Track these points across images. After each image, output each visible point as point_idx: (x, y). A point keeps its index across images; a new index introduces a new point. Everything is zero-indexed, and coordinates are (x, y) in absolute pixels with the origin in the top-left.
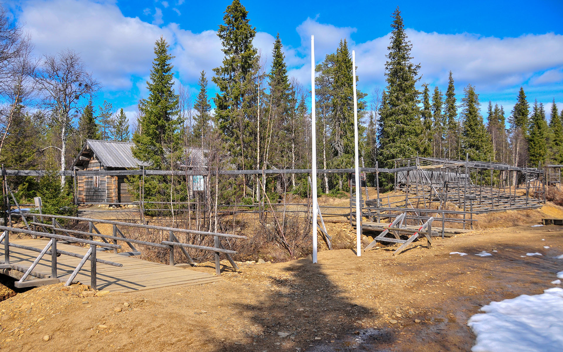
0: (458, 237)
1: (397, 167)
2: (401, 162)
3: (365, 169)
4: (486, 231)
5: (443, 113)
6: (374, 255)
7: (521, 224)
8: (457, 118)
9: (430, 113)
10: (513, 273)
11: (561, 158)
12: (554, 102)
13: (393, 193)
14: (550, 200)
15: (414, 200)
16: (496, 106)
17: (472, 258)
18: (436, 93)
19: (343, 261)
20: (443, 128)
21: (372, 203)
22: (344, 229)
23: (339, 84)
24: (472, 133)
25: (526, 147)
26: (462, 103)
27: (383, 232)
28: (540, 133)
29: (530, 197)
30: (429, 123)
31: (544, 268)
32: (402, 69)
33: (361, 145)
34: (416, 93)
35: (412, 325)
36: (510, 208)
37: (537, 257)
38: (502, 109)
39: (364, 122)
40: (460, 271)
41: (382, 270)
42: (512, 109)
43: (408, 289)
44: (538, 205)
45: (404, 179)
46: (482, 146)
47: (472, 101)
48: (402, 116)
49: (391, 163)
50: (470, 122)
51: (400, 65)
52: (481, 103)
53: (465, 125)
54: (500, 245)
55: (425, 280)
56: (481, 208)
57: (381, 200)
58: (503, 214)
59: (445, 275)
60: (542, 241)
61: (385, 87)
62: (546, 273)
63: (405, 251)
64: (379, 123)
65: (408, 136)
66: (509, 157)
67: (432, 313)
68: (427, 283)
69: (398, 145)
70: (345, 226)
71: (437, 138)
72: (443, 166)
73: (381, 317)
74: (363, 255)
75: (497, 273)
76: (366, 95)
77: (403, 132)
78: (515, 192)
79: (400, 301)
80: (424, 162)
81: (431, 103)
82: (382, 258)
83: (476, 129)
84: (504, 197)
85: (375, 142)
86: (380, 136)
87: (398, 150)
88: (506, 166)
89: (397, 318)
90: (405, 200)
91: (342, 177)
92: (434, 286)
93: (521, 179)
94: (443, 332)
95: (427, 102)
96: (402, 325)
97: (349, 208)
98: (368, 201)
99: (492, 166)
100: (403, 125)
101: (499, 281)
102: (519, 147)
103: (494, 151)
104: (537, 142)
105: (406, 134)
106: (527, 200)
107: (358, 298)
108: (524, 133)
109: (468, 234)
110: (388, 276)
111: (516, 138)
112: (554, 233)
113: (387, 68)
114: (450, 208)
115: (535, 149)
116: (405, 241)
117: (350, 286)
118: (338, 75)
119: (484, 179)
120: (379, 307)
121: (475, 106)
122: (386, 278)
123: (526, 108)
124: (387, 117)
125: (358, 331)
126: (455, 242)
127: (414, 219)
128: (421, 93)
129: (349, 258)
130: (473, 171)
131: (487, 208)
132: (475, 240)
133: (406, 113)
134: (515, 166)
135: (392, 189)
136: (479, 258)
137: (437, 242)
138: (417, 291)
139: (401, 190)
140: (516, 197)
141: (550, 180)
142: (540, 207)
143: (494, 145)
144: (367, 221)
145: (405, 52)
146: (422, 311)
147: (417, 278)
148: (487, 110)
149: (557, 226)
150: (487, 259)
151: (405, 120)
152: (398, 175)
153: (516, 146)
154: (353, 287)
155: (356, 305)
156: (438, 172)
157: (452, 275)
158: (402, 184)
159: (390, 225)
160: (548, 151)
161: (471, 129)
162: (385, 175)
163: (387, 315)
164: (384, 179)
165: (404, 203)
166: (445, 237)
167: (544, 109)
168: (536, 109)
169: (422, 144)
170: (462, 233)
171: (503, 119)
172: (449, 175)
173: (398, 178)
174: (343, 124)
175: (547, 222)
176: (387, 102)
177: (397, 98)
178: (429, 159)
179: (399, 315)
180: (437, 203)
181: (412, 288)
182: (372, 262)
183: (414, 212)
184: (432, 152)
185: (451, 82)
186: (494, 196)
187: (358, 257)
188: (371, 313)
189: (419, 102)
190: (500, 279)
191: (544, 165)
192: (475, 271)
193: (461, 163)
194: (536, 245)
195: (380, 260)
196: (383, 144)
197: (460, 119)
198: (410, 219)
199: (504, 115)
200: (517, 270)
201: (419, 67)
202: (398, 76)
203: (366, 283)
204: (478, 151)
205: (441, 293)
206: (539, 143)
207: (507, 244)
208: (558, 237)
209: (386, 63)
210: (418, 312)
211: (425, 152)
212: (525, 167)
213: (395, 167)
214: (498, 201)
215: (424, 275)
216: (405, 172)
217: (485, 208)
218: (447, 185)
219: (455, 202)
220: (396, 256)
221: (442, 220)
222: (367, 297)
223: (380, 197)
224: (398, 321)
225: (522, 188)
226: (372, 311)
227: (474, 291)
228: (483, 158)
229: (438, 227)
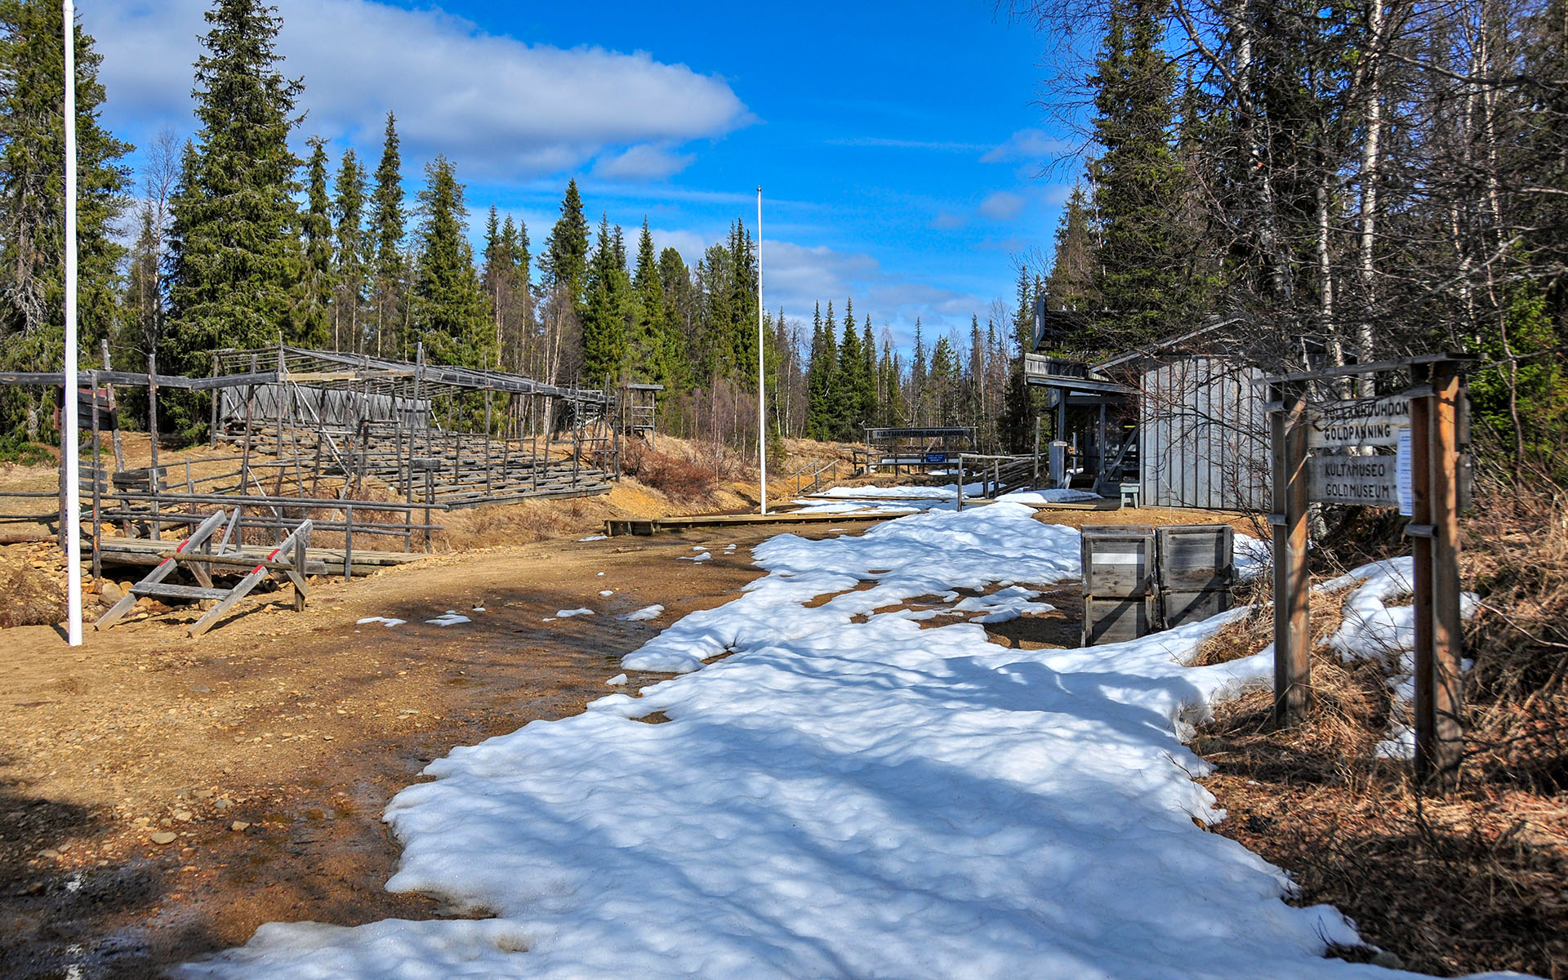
0: (386, 575)
1: (222, 373)
2: (234, 359)
3: (113, 375)
4: (465, 556)
5: (364, 227)
6: (128, 638)
7: (556, 534)
8: (405, 245)
9: (327, 223)
10: (518, 666)
11: (657, 368)
12: (645, 226)
13: (207, 452)
14: (630, 472)
15: (270, 472)
16: (509, 221)
17: (418, 630)
18: (349, 169)
19: (17, 664)
20: (363, 270)
21: (133, 481)
22: (36, 564)
23: (33, 99)
24: (442, 290)
25: (578, 335)
26: (420, 205)
27: (159, 568)
28: (611, 302)
29: (584, 465)
30: (322, 250)
31: (594, 647)
32: (247, 87)
33: (106, 302)
34: (289, 161)
35: (223, 838)
36: (533, 493)
37: (582, 620)
38: (524, 230)
39: (120, 232)
40: (378, 669)
41: (147, 684)
42: (550, 234)
43: (222, 735)
44: (602, 485)
45: (241, 408)
46: (466, 327)
47: (445, 203)
48: (241, 224)
49: (204, 362)
50: (437, 258)
51: (243, 72)
52: (469, 210)
53: (424, 267)
54: (494, 592)
55: (276, 703)
56: (457, 493)
57: (163, 472)
58: (514, 510)
59: (335, 686)
60: (599, 579)
61: (193, 133)
62: (598, 659)
63: (227, 621)
64: (169, 238)
65: (258, 283)
66: (536, 358)
67: (285, 798)
68: (281, 712)
69: (227, 309)
70: (42, 554)
71: (344, 295)
72: (356, 376)
73: (124, 827)
74: (90, 642)
75: (478, 668)
76: (129, 148)
77: (242, 270)
78: (547, 450)
79: (192, 772)
80: (303, 361)
81: (332, 194)
82: (150, 648)
83: (452, 279)
84: (519, 464)
85: (155, 294)
86: (172, 277)
87: (226, 324)
88: (525, 382)
89: (178, 826)
90: (240, 472)
91: (38, 398)
92: (299, 717)
93: (564, 418)
94: (313, 849)
95: (318, 192)
96: (189, 846)
97: (57, 495)
98: (123, 475)
99: (489, 381)
100: (245, 251)
101: (480, 689)
102: (562, 334)
103: (499, 341)
104: (603, 325)
105: (254, 277)
106: (577, 471)
107: (55, 777)
108: (574, 299)
109: (415, 565)
110: (163, 700)
111: (554, 310)
112: (630, 556)
113: (201, 77)
114: (372, 496)
115: (598, 341)
116: (227, 592)
117: (30, 744)
118: (29, 70)
119: (469, 416)
120: (122, 798)
121: (455, 216)
122: (155, 707)
123: (583, 235)
124: (194, 224)
125: (39, 884)
126: (379, 589)
127: (268, 528)
128: (301, 163)
129: (42, 652)
130: (441, 393)
131: (473, 493)
132: (430, 582)
133: (254, 215)
134: (550, 385)
135: (203, 439)
136: (436, 632)
137: (326, 592)
138: (247, 736)
139: (232, 442)
140: (549, 465)
141: (630, 423)
142: (607, 491)
143: (498, 324)
144: (118, 535)
145: (260, 37)
146: (256, 794)
147: (252, 699)
148: (485, 231)
149: (639, 538)
150: (457, 632)
151: (251, 238)
152: (225, 397)
153: (553, 330)
154: (38, 744)
155: (42, 802)
156: (344, 393)
157: (357, 682)
158: (235, 425)
159: (183, 545)
160: (630, 348)
161: (439, 277)
162: (185, 398)
163: (147, 819)
164: (178, 409)
165: (237, 480)
166: (353, 575)
167: (624, 243)
168: (604, 240)
169: (300, 310)
170: (401, 563)
171: (526, 258)
172: (376, 402)
173: (224, 405)
174: (45, 231)
175: (616, 528)
176: (198, 178)
177: (229, 168)
178: (319, 354)
179: (185, 816)
180: (337, 481)
181: (235, 730)
182: (118, 661)
183: (267, 506)
184: (328, 334)
185: (392, 142)
186: (492, 462)
187: (73, 648)
188: (92, 820)
189: (298, 188)
190: (482, 684)
191: (618, 384)
192: (419, 667)
193: (407, 370)
194: (581, 589)
195: (145, 652)
196: (180, 302)
197: (410, 248)
198: (254, 526)
199: (528, 248)
200: (531, 658)
201: (299, 87)
202: (233, 104)
203: (88, 726)
204: (455, 340)
205: (318, 737)
206: (608, 326)
207: (511, 590)
208: (635, 564)
209: (197, 60)
210: (242, 800)
211: (309, 333)
212: (574, 388)
213: (216, 374)
214: (505, 475)
215: (274, 688)
216: (245, 389)
217: (469, 494)
218: (366, 429)
219: (388, 478)
220: (197, 637)
221: (344, 528)
222: (86, 770)
223: (161, 462)
224: (178, 834)
225: (566, 442)
226: (96, 813)
227: (412, 723)
228: (470, 359)
229: (337, 548)
